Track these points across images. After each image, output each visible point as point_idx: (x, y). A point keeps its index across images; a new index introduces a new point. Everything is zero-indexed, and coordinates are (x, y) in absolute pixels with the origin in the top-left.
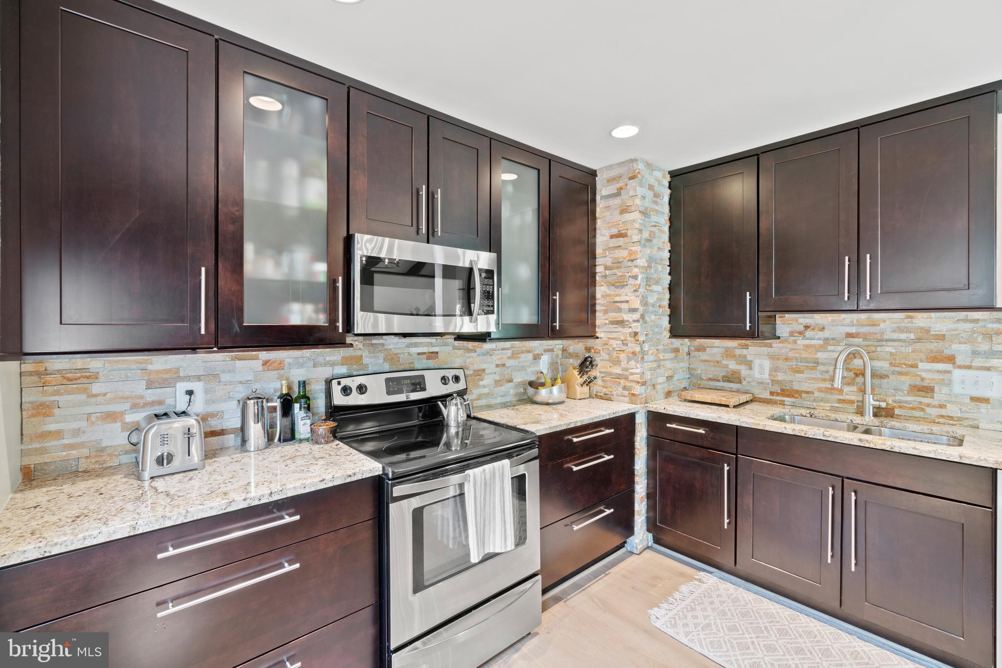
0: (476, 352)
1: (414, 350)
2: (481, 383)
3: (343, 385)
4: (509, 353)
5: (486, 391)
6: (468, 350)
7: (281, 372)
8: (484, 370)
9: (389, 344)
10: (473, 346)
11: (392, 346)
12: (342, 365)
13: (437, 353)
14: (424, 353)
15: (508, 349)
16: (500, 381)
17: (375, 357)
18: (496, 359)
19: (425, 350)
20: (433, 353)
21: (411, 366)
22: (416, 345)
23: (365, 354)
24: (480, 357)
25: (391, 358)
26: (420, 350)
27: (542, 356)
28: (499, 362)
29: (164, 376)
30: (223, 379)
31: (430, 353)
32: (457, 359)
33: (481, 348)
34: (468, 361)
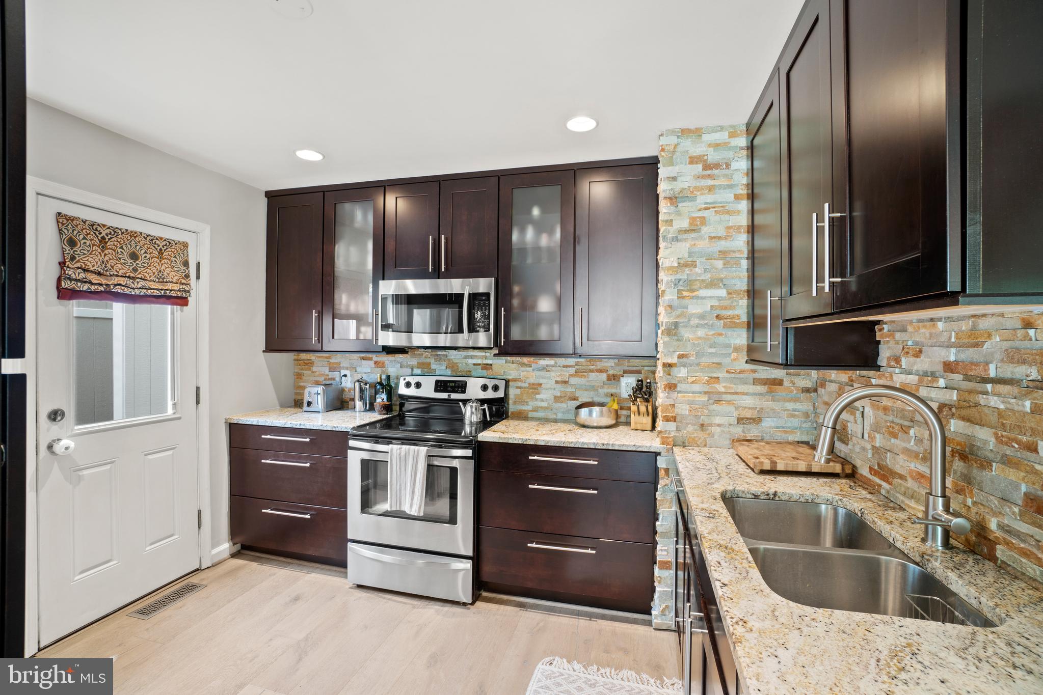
0: (531, 367)
1: (471, 361)
2: (538, 396)
3: (407, 380)
4: (572, 371)
5: (544, 404)
6: (523, 365)
7: (384, 369)
8: (540, 385)
9: (451, 356)
10: (528, 361)
11: (452, 357)
12: (418, 368)
13: (491, 365)
14: (479, 364)
15: (570, 366)
16: (561, 397)
17: (440, 364)
18: (555, 375)
19: (479, 361)
20: (487, 364)
21: (468, 373)
22: (472, 357)
23: (432, 361)
24: (535, 372)
25: (452, 366)
26: (475, 361)
27: (621, 378)
28: (559, 379)
29: (335, 366)
30: (358, 370)
31: (484, 364)
32: (512, 372)
33: (536, 363)
34: (523, 374)
